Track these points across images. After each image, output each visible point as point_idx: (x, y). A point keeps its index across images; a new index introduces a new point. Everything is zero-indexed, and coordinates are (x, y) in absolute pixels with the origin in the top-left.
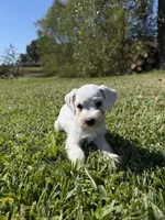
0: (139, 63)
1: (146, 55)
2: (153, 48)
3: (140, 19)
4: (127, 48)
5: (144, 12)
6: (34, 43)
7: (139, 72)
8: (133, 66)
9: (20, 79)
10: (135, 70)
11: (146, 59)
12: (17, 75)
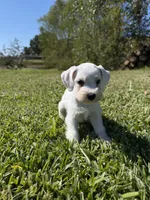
0: (132, 60)
1: (138, 53)
2: (145, 47)
3: (135, 19)
4: (121, 45)
5: (139, 13)
6: (37, 38)
7: (131, 68)
8: (126, 63)
9: (24, 70)
10: (128, 66)
11: (138, 57)
12: (21, 66)
